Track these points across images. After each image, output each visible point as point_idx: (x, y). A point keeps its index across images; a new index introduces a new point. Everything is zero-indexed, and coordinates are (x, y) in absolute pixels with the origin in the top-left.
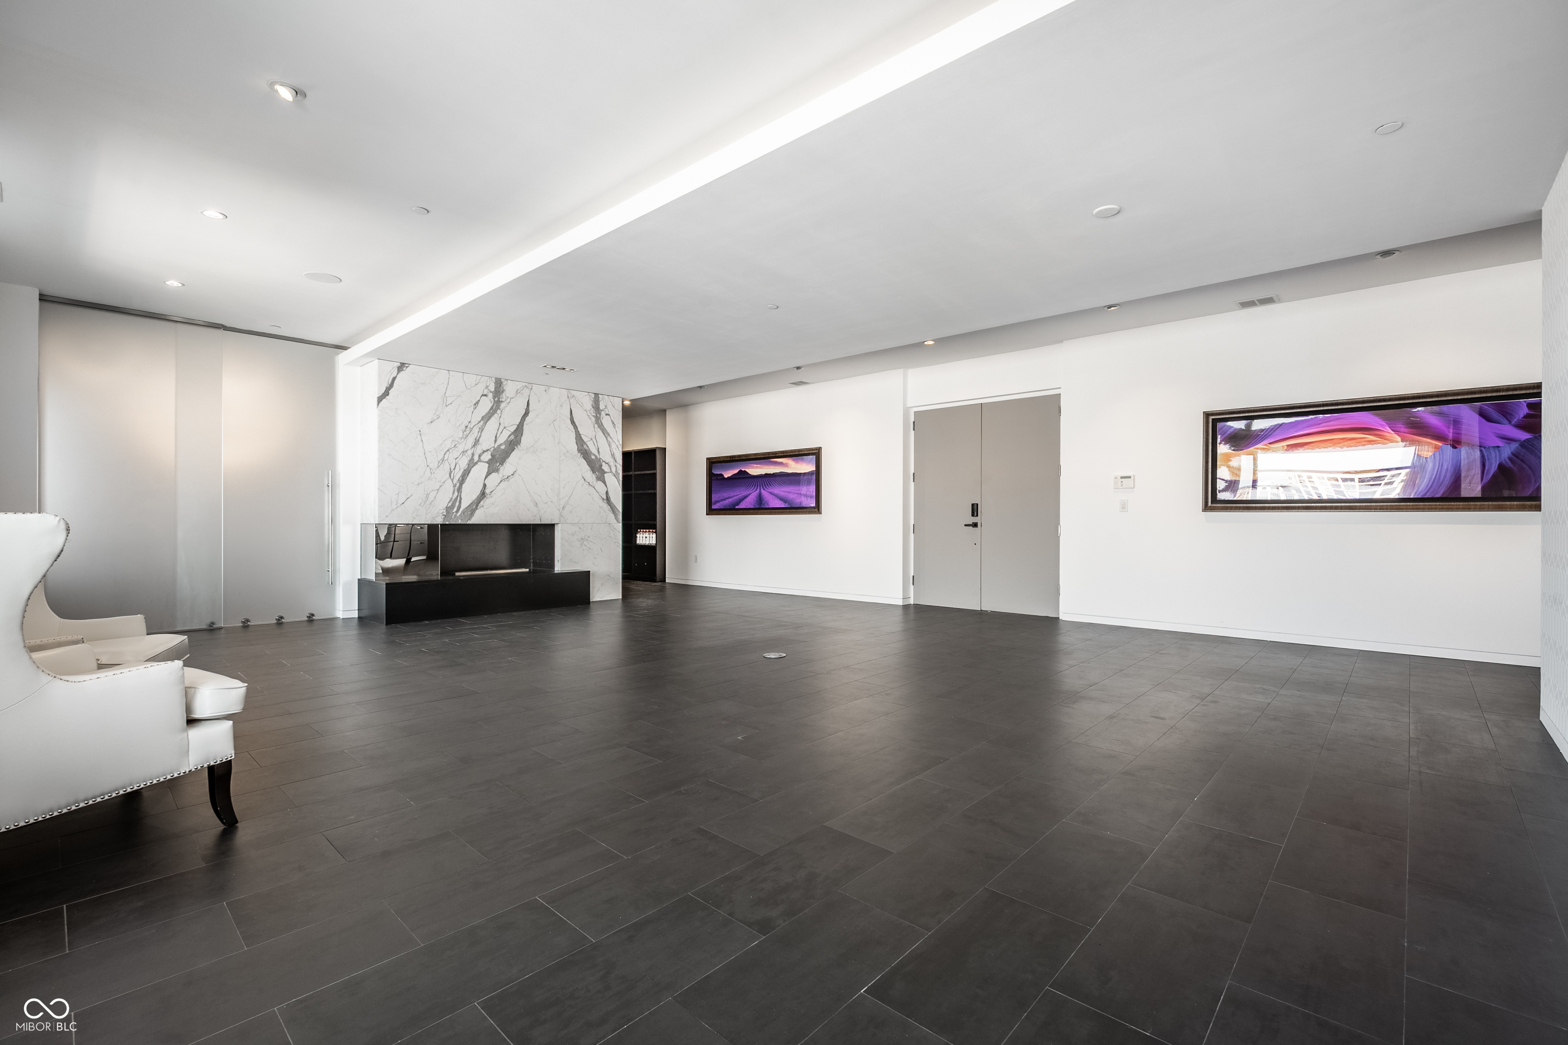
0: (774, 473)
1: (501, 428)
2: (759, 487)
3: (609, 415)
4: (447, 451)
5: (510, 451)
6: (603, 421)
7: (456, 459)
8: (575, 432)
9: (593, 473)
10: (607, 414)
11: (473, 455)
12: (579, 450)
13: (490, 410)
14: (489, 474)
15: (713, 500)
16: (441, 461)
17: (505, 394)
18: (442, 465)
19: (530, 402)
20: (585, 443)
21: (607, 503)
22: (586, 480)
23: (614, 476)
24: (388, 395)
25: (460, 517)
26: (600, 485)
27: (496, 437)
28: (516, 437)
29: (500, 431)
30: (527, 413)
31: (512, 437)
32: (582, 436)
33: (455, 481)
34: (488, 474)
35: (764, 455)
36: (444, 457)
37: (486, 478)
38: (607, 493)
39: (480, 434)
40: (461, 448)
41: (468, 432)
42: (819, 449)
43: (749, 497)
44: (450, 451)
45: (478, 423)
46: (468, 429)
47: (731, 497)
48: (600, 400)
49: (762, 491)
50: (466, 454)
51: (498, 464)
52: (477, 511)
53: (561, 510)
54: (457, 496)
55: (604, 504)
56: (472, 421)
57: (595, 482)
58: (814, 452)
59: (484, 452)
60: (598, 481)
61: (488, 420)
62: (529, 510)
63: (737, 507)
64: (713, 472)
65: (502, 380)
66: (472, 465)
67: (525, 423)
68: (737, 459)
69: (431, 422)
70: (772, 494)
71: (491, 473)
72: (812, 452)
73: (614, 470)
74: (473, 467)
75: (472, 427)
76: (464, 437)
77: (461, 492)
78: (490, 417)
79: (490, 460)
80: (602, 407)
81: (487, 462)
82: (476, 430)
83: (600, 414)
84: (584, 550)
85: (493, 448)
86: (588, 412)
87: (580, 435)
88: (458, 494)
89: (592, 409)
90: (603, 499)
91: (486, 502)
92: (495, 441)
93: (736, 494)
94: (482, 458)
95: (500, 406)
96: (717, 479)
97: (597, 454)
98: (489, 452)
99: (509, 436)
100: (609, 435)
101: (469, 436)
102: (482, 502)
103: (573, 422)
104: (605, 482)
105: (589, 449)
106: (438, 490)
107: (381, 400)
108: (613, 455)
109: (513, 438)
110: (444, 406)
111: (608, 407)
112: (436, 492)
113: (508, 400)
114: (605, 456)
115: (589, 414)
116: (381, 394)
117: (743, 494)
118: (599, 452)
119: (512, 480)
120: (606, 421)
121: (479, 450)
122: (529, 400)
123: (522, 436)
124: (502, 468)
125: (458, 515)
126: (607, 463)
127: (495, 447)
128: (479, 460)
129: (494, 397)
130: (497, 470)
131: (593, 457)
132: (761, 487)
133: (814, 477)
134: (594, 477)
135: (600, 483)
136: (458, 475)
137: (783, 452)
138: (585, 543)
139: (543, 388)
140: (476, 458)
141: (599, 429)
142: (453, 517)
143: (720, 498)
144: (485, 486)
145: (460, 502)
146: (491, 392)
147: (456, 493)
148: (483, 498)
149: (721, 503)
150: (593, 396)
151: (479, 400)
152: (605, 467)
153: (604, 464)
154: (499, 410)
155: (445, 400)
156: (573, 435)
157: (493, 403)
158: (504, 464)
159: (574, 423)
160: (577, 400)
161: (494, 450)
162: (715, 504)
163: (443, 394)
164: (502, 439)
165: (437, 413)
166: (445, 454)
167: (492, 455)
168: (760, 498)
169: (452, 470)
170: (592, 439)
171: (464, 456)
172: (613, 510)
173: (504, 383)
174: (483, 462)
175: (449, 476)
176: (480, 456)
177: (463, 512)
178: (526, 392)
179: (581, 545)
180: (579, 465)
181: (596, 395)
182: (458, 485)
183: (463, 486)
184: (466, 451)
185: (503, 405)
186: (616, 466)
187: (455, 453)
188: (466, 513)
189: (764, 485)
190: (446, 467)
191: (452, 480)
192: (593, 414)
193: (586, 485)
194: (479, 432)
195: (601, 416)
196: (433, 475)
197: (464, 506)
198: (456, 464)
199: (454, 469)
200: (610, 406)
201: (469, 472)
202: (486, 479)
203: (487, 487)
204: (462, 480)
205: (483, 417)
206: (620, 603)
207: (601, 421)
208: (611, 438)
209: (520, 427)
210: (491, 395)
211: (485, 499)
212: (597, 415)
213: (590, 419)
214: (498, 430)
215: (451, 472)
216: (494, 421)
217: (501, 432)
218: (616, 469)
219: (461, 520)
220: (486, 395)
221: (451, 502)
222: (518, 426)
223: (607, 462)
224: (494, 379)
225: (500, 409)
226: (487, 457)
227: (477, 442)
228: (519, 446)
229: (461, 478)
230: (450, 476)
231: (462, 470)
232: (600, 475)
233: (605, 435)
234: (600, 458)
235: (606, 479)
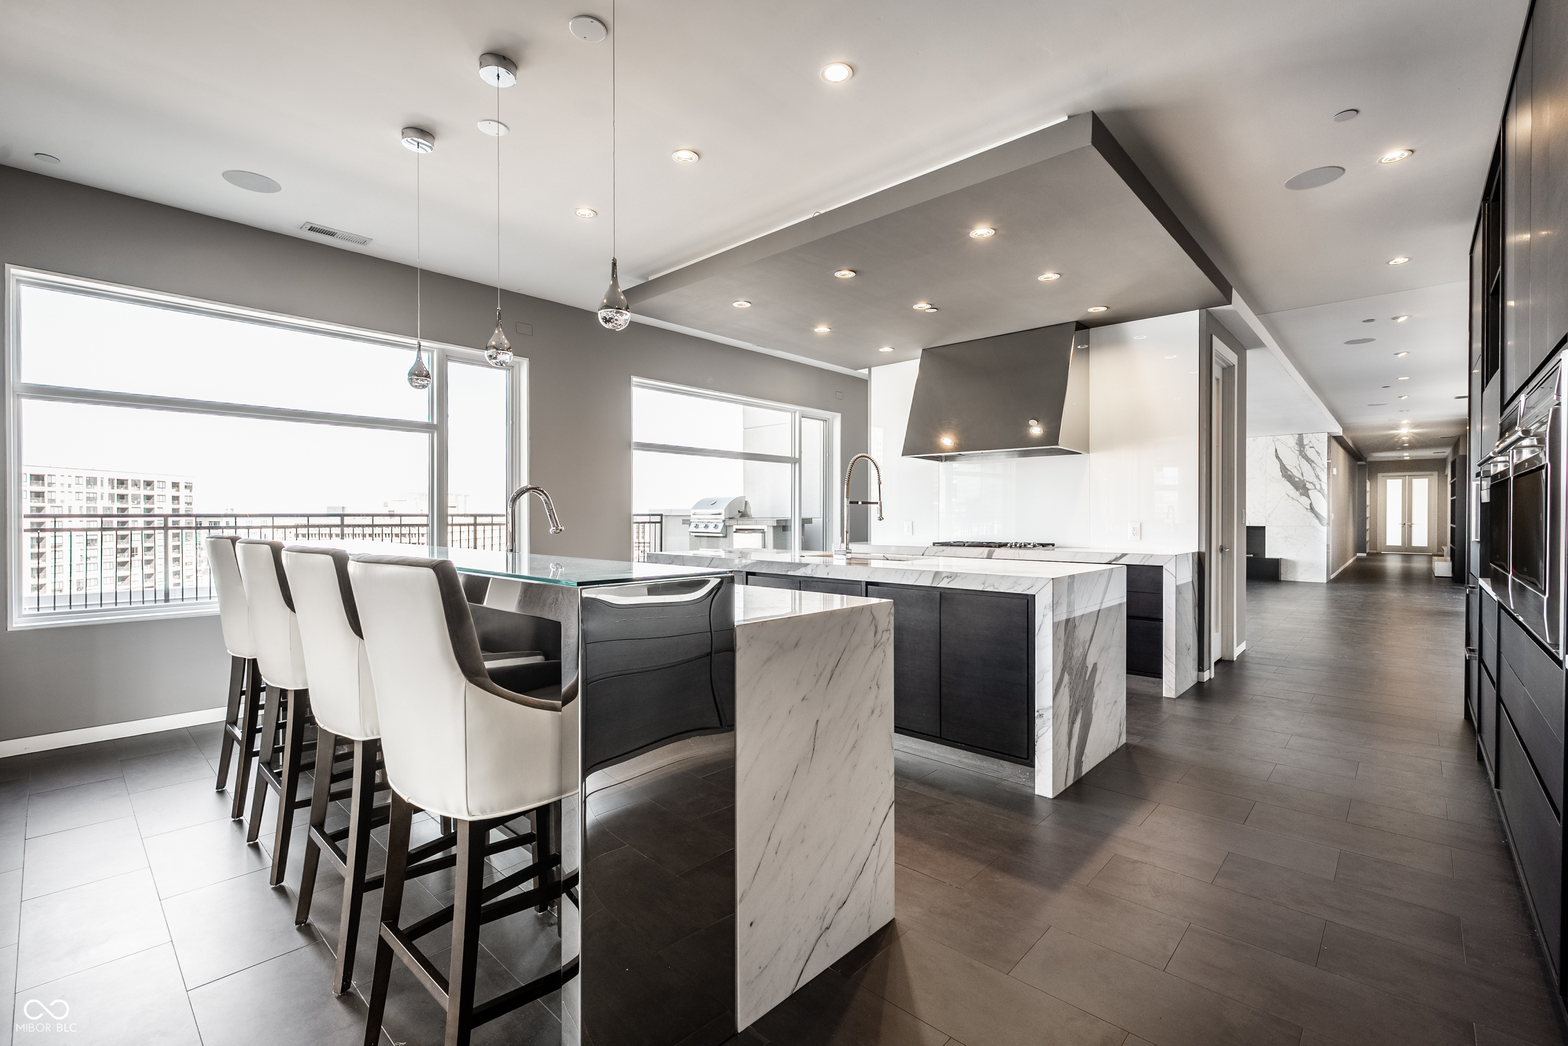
3: (1313, 447)
6: (1306, 453)
8: (1280, 463)
9: (1297, 491)
10: (1311, 447)
12: (1283, 476)
20: (1289, 470)
21: (1311, 512)
22: (1290, 495)
23: (1319, 491)
26: (1304, 499)
32: (1286, 466)
38: (1311, 504)
48: (1304, 438)
53: (1268, 518)
55: (1309, 513)
57: (1299, 497)
60: (1302, 497)
73: (1318, 487)
80: (1305, 442)
83: (1304, 448)
84: (1288, 545)
87: (1284, 465)
89: (1296, 446)
90: (1307, 509)
97: (1301, 477)
100: (1313, 462)
103: (1277, 457)
105: (1293, 474)
108: (1317, 477)
111: (1313, 442)
114: (1309, 476)
115: (1293, 449)
118: (1302, 475)
120: (1310, 453)
126: (1311, 483)
131: (1297, 479)
134: (1298, 493)
135: (1304, 498)
138: (1290, 540)
141: (1303, 459)
150: (1297, 436)
152: (1309, 486)
153: (1307, 483)
156: (1279, 466)
159: (1279, 458)
160: (1282, 441)
170: (1296, 467)
172: (1317, 517)
179: (1286, 541)
180: (1284, 486)
181: (1301, 435)
186: (1320, 484)
192: (1297, 449)
193: (1290, 500)
195: (1305, 449)
207: (1305, 453)
208: (1315, 464)
212: (1300, 449)
213: (1295, 453)
218: (1321, 486)
232: (1303, 492)
233: (1309, 463)
234: (1304, 480)
235: (1310, 495)
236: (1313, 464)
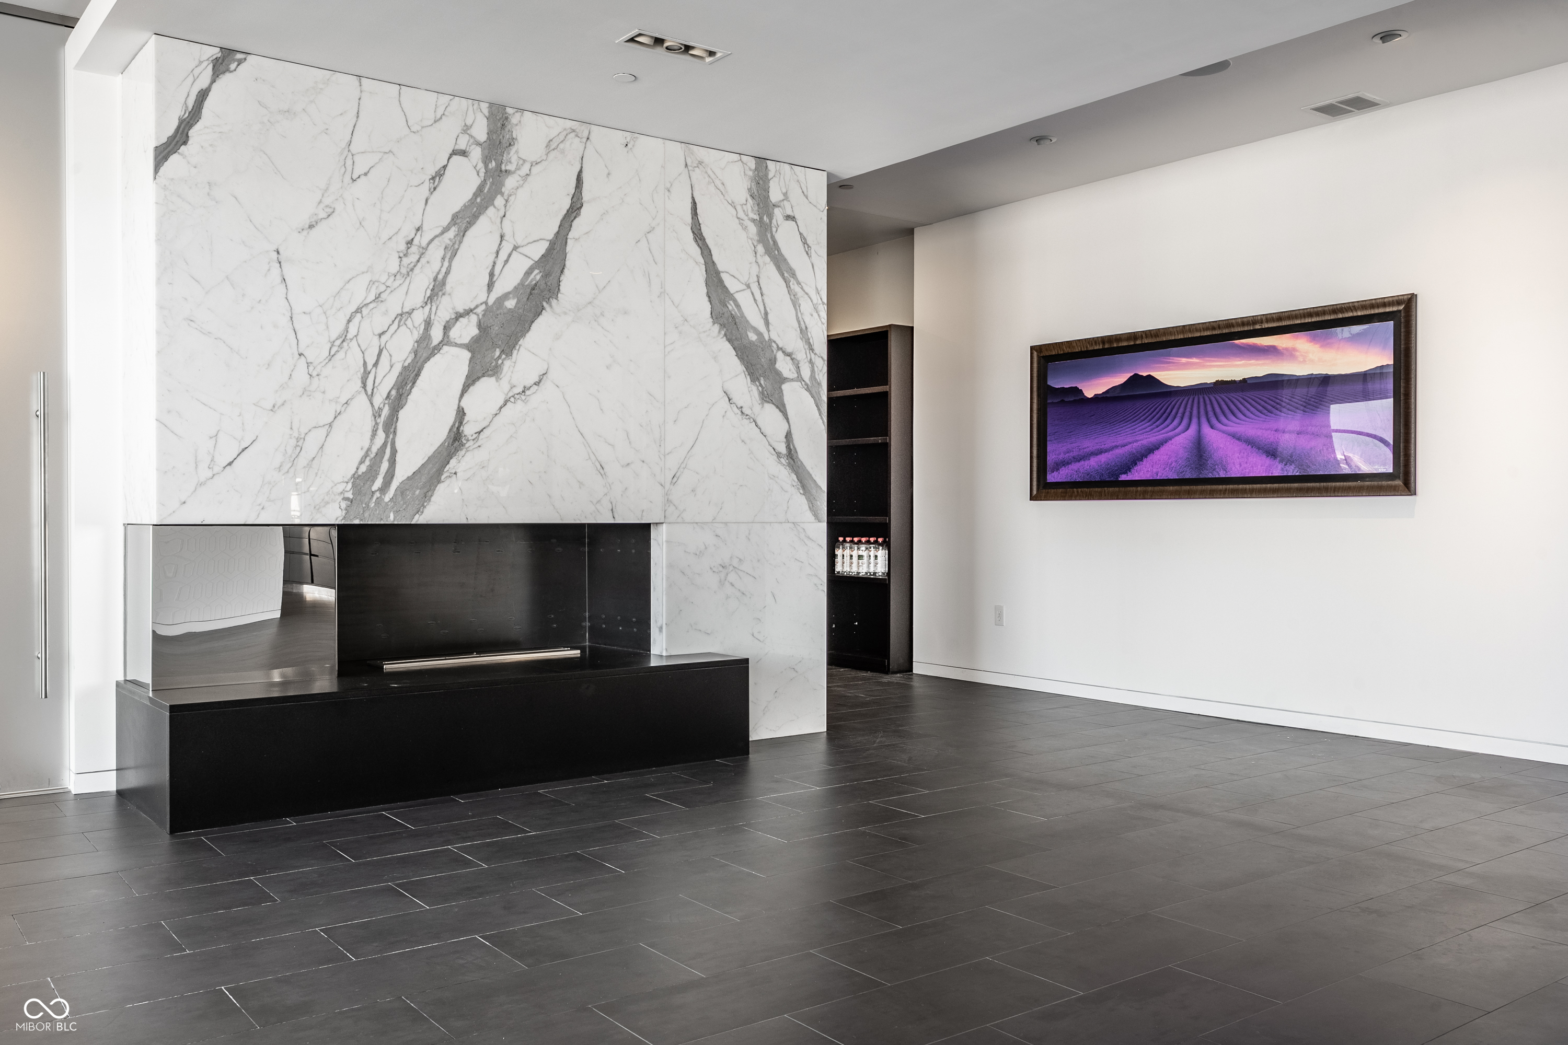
0: (1244, 380)
1: (507, 248)
2: (1195, 420)
3: (793, 218)
4: (356, 312)
5: (531, 315)
6: (777, 237)
7: (380, 335)
8: (706, 264)
9: (753, 381)
10: (789, 218)
11: (428, 324)
12: (715, 317)
13: (476, 195)
14: (474, 382)
15: (1051, 458)
16: (338, 342)
17: (517, 152)
18: (341, 355)
19: (585, 176)
20: (731, 296)
21: (789, 465)
22: (734, 400)
23: (808, 389)
24: (185, 143)
25: (391, 504)
26: (769, 415)
27: (492, 274)
28: (546, 275)
29: (503, 256)
30: (575, 209)
31: (536, 275)
32: (724, 276)
33: (378, 400)
34: (470, 381)
35: (1214, 328)
36: (347, 330)
37: (464, 391)
38: (789, 436)
39: (446, 264)
40: (394, 304)
41: (413, 258)
42: (1409, 302)
43: (1163, 450)
44: (365, 311)
45: (442, 233)
46: (414, 249)
47: (1106, 451)
48: (770, 175)
49: (1206, 429)
50: (409, 322)
51: (497, 353)
52: (441, 489)
53: (667, 486)
54: (385, 445)
55: (782, 468)
56: (425, 227)
57: (757, 408)
58: (1388, 310)
59: (459, 316)
60: (767, 406)
61: (470, 224)
62: (581, 484)
63: (1123, 477)
64: (1049, 383)
65: (509, 110)
66: (425, 355)
67: (570, 235)
68: (1125, 344)
69: (311, 227)
70: (1239, 439)
71: (479, 378)
72: (1381, 310)
73: (806, 373)
74: (428, 359)
75: (424, 244)
76: (404, 271)
77: (395, 432)
78: (475, 218)
79: (476, 340)
80: (775, 195)
81: (467, 347)
82: (436, 253)
83: (771, 217)
84: (728, 597)
85: (483, 307)
86: (739, 208)
87: (718, 273)
88: (387, 436)
89: (750, 199)
90: (779, 455)
91: (461, 464)
92: (490, 286)
93: (1120, 440)
94: (454, 333)
95: (502, 184)
96: (1063, 401)
97: (762, 328)
98: (474, 319)
99: (528, 273)
100: (794, 275)
101: (417, 270)
102: (453, 462)
103: (699, 237)
104: (784, 405)
105: (742, 315)
106: (330, 425)
107: (166, 158)
108: (804, 332)
109: (538, 277)
110: (347, 179)
111: (791, 196)
112: (323, 431)
113: (525, 169)
115: (741, 215)
116: (165, 140)
117: (1145, 442)
118: (767, 323)
119: (536, 398)
120: (785, 236)
121: (444, 313)
122: (580, 172)
123: (562, 272)
124: (507, 363)
125: (387, 498)
126: (790, 357)
127: (491, 302)
128: (446, 341)
129: (486, 160)
130: (494, 371)
131: (753, 337)
132: (1203, 420)
133: (1390, 385)
134: (755, 391)
135: (770, 409)
136: (386, 382)
137: (1280, 317)
138: (732, 577)
139: (620, 137)
140: (436, 334)
141: (767, 259)
142: (372, 505)
143: (1071, 454)
144: (461, 414)
145: (393, 462)
146: (479, 144)
147: (381, 436)
148: (457, 450)
149: (1075, 466)
150: (752, 163)
151: (445, 167)
152: (784, 366)
153: (780, 355)
154: (499, 196)
155: (349, 162)
156: (699, 274)
157: (482, 174)
158: (515, 352)
159: (703, 240)
160: (710, 172)
161: (485, 311)
162: (1058, 466)
163: (344, 144)
164: (509, 280)
165: (327, 201)
166: (349, 321)
167: (479, 326)
168: (1199, 450)
169: (369, 367)
170: (748, 286)
171: (403, 328)
172: (804, 487)
173: (514, 120)
174: (456, 345)
175: (359, 384)
176: (447, 328)
177: (401, 490)
178: (574, 146)
179: (722, 583)
180: (715, 358)
181: (760, 163)
182: (386, 411)
183: (402, 414)
184: (410, 313)
185: (510, 183)
186: (811, 362)
187: (379, 319)
188: (409, 495)
189: (1211, 414)
190: (352, 359)
191: (370, 398)
192: (752, 215)
193: (733, 416)
194: (443, 259)
195: (774, 221)
196: (315, 381)
197: (403, 472)
198: (380, 352)
199: (376, 365)
200: (795, 194)
201: (418, 375)
202: (466, 396)
203: (466, 418)
204: (398, 398)
205: (455, 218)
206: (821, 745)
207: (773, 237)
208: (799, 283)
209: (557, 247)
210: (476, 153)
211: (461, 453)
212: (761, 218)
213: (745, 228)
214: (497, 253)
215: (366, 374)
216: (485, 227)
217: (506, 261)
218: (813, 371)
219: (397, 512)
220: (463, 153)
221: (367, 462)
222: (552, 244)
223: (789, 350)
224: (484, 106)
225: (502, 194)
226: (466, 330)
227: (438, 288)
228: (554, 302)
229: (394, 393)
230: (364, 386)
231: (397, 369)
232: (770, 386)
233: (782, 275)
234: (770, 339)
235: (787, 399)
236: (793, 283)
